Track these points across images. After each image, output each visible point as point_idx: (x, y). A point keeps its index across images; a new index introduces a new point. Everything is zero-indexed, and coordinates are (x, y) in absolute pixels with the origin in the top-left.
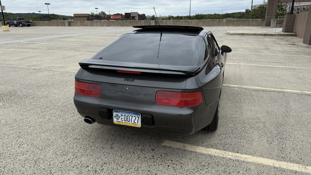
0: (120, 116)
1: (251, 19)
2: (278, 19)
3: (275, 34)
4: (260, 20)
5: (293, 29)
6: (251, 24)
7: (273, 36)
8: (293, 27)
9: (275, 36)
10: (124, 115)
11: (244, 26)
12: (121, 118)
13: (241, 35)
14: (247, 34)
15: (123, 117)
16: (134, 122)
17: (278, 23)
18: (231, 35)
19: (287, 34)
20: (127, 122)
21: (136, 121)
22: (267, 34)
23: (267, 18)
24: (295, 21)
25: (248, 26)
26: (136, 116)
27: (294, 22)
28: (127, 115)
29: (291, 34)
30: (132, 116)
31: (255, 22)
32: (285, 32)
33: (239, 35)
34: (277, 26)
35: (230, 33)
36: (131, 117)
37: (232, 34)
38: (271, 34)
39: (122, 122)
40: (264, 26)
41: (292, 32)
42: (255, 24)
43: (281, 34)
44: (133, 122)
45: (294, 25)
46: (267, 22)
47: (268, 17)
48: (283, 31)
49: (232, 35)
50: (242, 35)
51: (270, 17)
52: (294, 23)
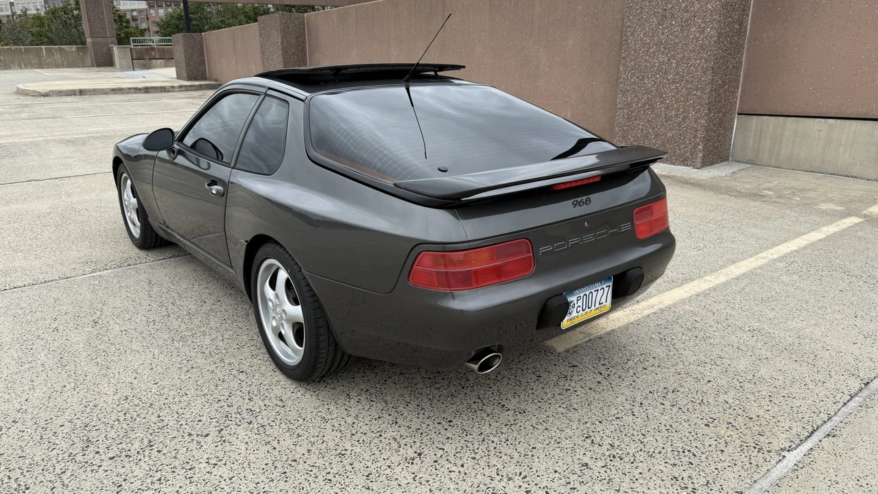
0: (575, 302)
1: (43, 47)
2: (132, 47)
3: (173, 87)
4: (74, 48)
5: (205, 70)
6: (49, 60)
7: (169, 91)
8: (205, 67)
9: (173, 91)
10: (582, 295)
11: (26, 67)
12: (576, 306)
13: (75, 95)
14: (94, 90)
15: (580, 303)
16: (600, 304)
17: (135, 57)
18: (43, 98)
19: (201, 85)
20: (587, 310)
21: (603, 300)
22: (152, 88)
23: (93, 43)
24: (205, 51)
25: (40, 66)
26: (604, 287)
27: (203, 52)
28: (587, 293)
29: (211, 85)
30: (598, 290)
31: (59, 56)
32: (189, 78)
33: (71, 95)
34: (135, 65)
35: (34, 91)
36: (595, 294)
37: (46, 95)
38: (161, 87)
39: (578, 317)
40: (89, 66)
41: (204, 78)
42: (60, 61)
43: (186, 86)
44: (597, 305)
45: (204, 60)
46: (96, 54)
47: (96, 40)
48: (179, 77)
49: (46, 98)
50: (81, 95)
51: (100, 40)
52: (202, 54)
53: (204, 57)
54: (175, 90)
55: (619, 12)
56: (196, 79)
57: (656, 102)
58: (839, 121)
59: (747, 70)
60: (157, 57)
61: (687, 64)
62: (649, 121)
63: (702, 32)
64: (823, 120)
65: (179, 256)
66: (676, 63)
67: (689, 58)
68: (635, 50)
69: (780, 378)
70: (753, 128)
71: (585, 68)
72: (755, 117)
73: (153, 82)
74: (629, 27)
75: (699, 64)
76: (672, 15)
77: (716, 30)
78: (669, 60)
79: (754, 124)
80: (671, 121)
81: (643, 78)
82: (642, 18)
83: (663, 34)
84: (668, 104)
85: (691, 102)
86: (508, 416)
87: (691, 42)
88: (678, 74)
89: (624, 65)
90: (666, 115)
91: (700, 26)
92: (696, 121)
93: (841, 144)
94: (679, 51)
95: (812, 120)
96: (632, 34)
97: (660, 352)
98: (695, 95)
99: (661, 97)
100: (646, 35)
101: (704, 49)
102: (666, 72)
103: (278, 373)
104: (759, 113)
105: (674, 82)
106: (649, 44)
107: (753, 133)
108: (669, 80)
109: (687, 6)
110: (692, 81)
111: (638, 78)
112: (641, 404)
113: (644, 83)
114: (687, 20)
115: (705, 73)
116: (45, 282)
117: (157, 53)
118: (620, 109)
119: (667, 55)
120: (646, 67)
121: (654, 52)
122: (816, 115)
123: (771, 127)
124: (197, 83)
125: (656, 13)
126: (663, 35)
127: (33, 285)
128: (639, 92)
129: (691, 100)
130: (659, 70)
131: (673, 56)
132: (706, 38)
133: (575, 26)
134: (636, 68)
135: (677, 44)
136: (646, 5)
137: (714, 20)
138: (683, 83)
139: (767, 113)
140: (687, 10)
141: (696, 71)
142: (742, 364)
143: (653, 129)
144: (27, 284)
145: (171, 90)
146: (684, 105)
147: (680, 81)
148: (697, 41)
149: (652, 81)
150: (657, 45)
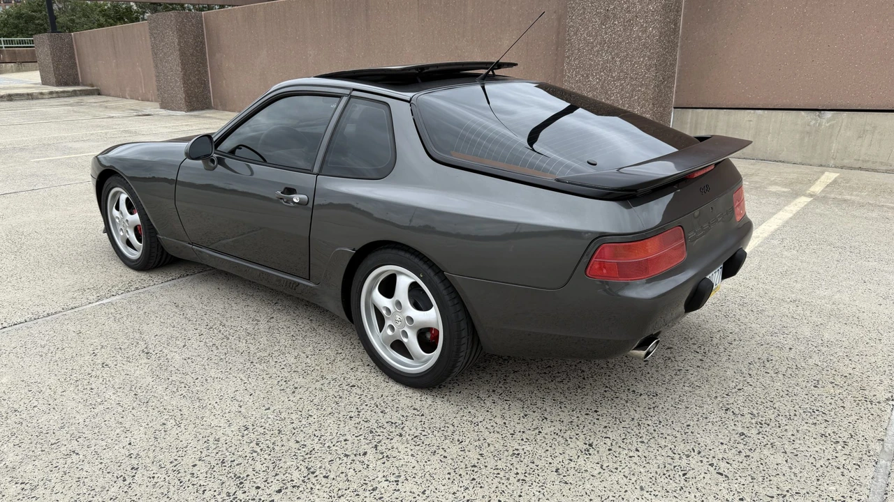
3: (41, 94)
5: (77, 74)
7: (37, 99)
8: (77, 71)
9: (43, 99)
19: (75, 91)
21: (717, 281)
22: (17, 95)
24: (76, 52)
26: (719, 269)
27: (74, 54)
29: (87, 90)
30: (716, 272)
32: (59, 84)
36: (714, 276)
38: (28, 94)
41: (76, 83)
43: (57, 92)
45: (75, 63)
48: (45, 82)
52: (72, 57)
53: (75, 59)
54: (44, 97)
55: (555, 12)
56: (66, 84)
58: (766, 112)
59: (681, 67)
60: (7, 60)
61: (631, 61)
63: (645, 31)
64: (752, 111)
65: (188, 275)
66: (620, 61)
67: (633, 56)
68: (579, 50)
69: (844, 339)
70: (689, 121)
72: (690, 110)
73: (17, 88)
74: (573, 26)
75: (643, 62)
76: (615, 15)
77: (658, 30)
78: (613, 58)
79: (690, 116)
81: (587, 76)
82: (585, 18)
84: (613, 100)
85: (636, 98)
86: (645, 401)
87: (634, 41)
88: (622, 71)
89: (568, 63)
91: (642, 25)
93: (769, 133)
94: (623, 49)
95: (743, 111)
96: (576, 34)
97: (731, 326)
98: (639, 90)
99: (606, 93)
100: (589, 34)
101: (647, 48)
102: (610, 70)
103: (391, 383)
104: (694, 106)
105: (619, 79)
106: (592, 43)
107: (688, 126)
108: (613, 77)
109: (628, 7)
110: (636, 78)
111: (583, 76)
112: (750, 375)
113: (589, 81)
114: (630, 20)
115: (648, 70)
116: (48, 315)
117: (6, 56)
119: (611, 53)
120: (591, 65)
121: (598, 51)
122: (745, 107)
123: (706, 119)
124: (70, 89)
125: (598, 13)
126: (606, 34)
127: (35, 319)
128: (584, 90)
129: (636, 96)
130: (603, 69)
131: (617, 55)
132: (648, 37)
133: (510, 26)
134: (580, 67)
135: (621, 43)
136: (588, 6)
137: (655, 20)
138: (628, 80)
139: (701, 106)
140: (629, 11)
141: (640, 68)
142: (806, 331)
144: (28, 320)
145: (40, 97)
146: (630, 100)
147: (625, 78)
148: (640, 40)
149: (597, 78)
150: (600, 44)
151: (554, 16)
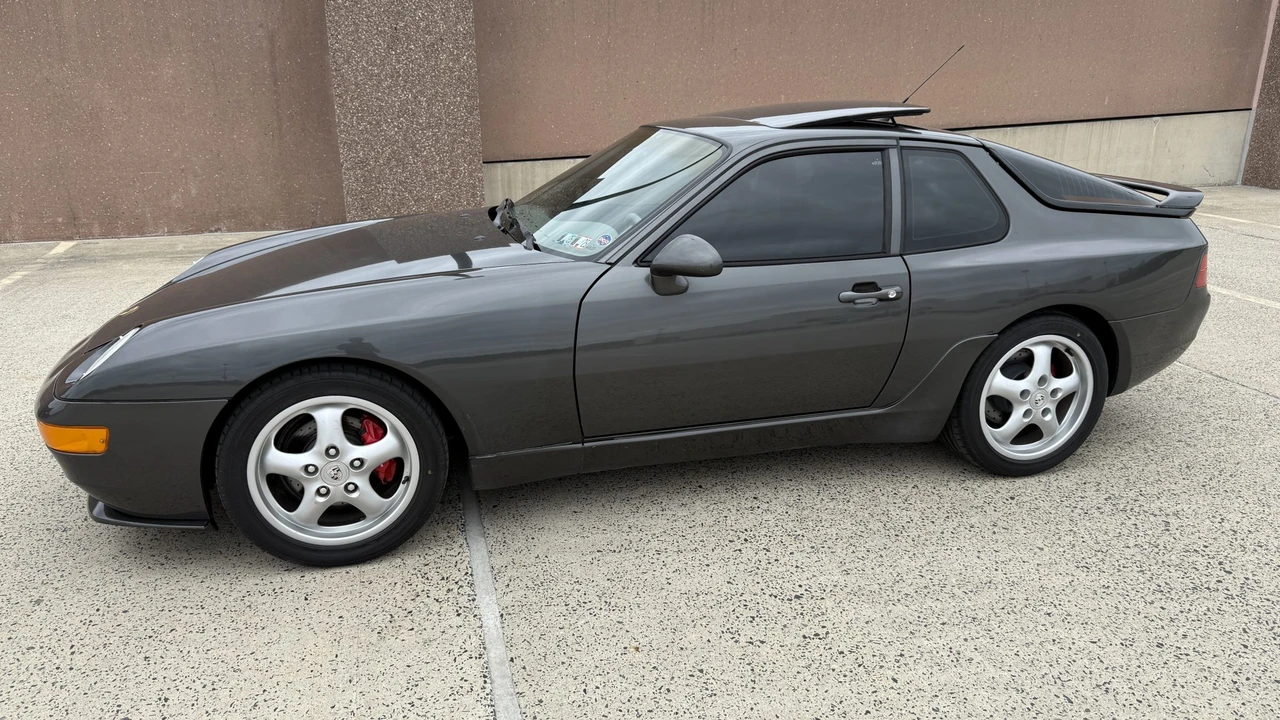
57: (407, 156)
61: (443, 102)
62: (401, 183)
63: (457, 60)
66: (426, 101)
67: (445, 95)
68: (357, 85)
70: (499, 178)
71: (210, 114)
72: (499, 165)
75: (460, 103)
76: (408, 37)
77: (476, 58)
78: (416, 97)
79: (499, 172)
80: (435, 178)
81: (378, 123)
82: (359, 38)
83: (399, 62)
84: (426, 156)
87: (443, 73)
88: (432, 115)
89: (342, 105)
90: (426, 171)
91: (452, 53)
92: (471, 175)
94: (429, 85)
96: (347, 61)
98: (462, 142)
99: (413, 147)
100: (370, 62)
101: (464, 83)
102: (414, 114)
104: (502, 160)
105: (429, 127)
106: (378, 75)
107: (500, 185)
108: (421, 124)
109: (427, 26)
110: (455, 125)
111: (370, 123)
113: (381, 131)
114: (433, 45)
115: (471, 113)
118: (348, 169)
119: (411, 91)
120: (381, 107)
121: (389, 87)
123: (520, 175)
125: (381, 32)
128: (376, 144)
129: (458, 149)
130: (403, 112)
131: (421, 92)
132: (463, 68)
134: (363, 110)
135: (423, 76)
136: (363, 21)
137: (470, 46)
138: (443, 128)
139: (512, 159)
140: (428, 32)
141: (458, 111)
143: (410, 192)
146: (451, 155)
147: (439, 125)
148: (452, 72)
149: (395, 126)
150: (392, 77)
151: (260, 33)
